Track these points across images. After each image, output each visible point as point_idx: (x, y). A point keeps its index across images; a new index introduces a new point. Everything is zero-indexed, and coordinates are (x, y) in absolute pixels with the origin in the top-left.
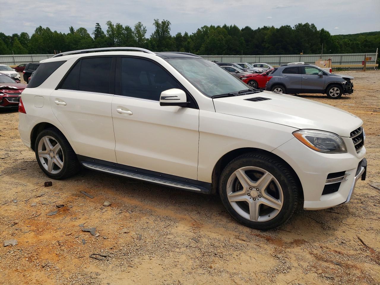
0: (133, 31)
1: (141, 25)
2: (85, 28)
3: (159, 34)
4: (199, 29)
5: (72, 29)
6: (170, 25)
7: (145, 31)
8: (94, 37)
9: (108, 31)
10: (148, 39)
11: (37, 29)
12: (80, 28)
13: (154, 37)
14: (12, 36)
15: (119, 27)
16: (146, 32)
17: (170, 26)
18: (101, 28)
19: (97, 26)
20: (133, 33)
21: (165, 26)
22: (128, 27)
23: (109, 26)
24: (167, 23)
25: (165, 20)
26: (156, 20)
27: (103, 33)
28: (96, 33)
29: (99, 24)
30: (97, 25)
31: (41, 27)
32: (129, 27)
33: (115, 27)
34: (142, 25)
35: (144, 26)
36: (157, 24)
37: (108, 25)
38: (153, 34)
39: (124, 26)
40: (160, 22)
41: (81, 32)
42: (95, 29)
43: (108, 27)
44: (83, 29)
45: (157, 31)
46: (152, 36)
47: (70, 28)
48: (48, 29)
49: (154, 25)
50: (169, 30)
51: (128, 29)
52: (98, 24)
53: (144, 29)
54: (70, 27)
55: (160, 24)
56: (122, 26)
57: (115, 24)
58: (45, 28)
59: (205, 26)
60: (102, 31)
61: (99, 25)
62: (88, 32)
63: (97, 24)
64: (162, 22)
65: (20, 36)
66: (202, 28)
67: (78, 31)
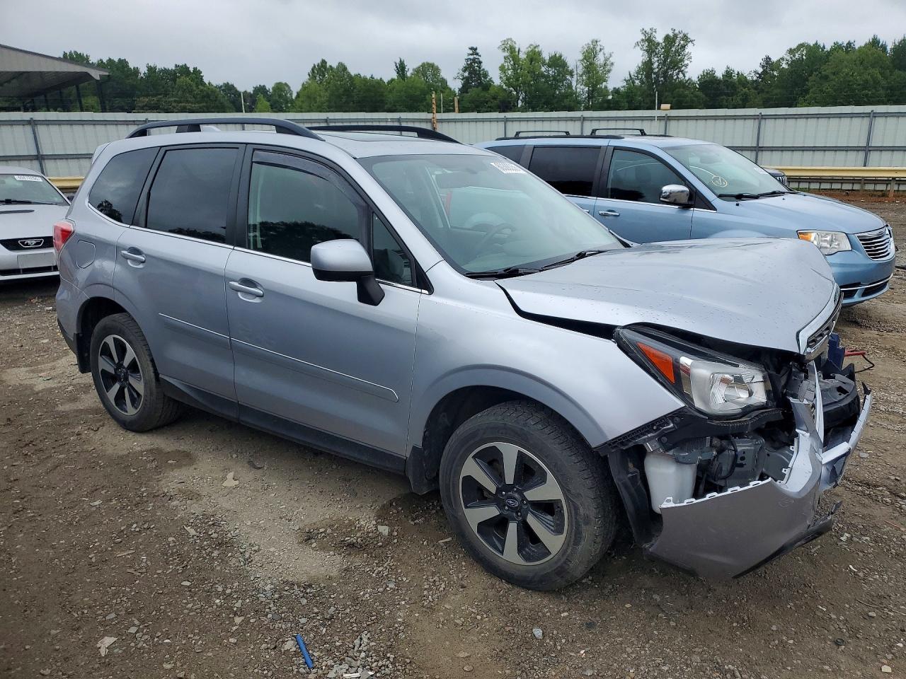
0: (570, 68)
1: (598, 49)
2: (436, 64)
3: (648, 76)
4: (768, 59)
5: (401, 68)
6: (690, 44)
7: (607, 67)
8: (460, 86)
9: (502, 68)
10: (616, 91)
11: (315, 66)
12: (423, 65)
13: (633, 82)
14: (252, 92)
15: (534, 56)
16: (609, 71)
17: (689, 48)
18: (480, 63)
19: (472, 57)
20: (572, 76)
21: (673, 49)
22: (557, 55)
23: (506, 54)
24: (683, 39)
25: (677, 32)
26: (648, 30)
27: (486, 75)
28: (466, 74)
29: (476, 49)
30: (471, 52)
31: (324, 62)
32: (561, 56)
33: (522, 56)
34: (601, 50)
35: (607, 51)
36: (650, 44)
37: (504, 49)
38: (632, 74)
39: (546, 56)
40: (659, 38)
41: (424, 75)
42: (463, 64)
43: (505, 58)
44: (432, 66)
45: (647, 66)
46: (630, 81)
47: (396, 64)
48: (342, 68)
49: (638, 48)
50: (686, 62)
51: (557, 62)
52: (474, 49)
53: (606, 60)
54: (398, 61)
55: (658, 44)
56: (540, 53)
57: (523, 47)
58: (335, 65)
59: (801, 46)
60: (483, 70)
61: (477, 54)
62: (444, 74)
63: (471, 49)
64: (667, 37)
65: (271, 90)
66: (791, 51)
67: (417, 71)
